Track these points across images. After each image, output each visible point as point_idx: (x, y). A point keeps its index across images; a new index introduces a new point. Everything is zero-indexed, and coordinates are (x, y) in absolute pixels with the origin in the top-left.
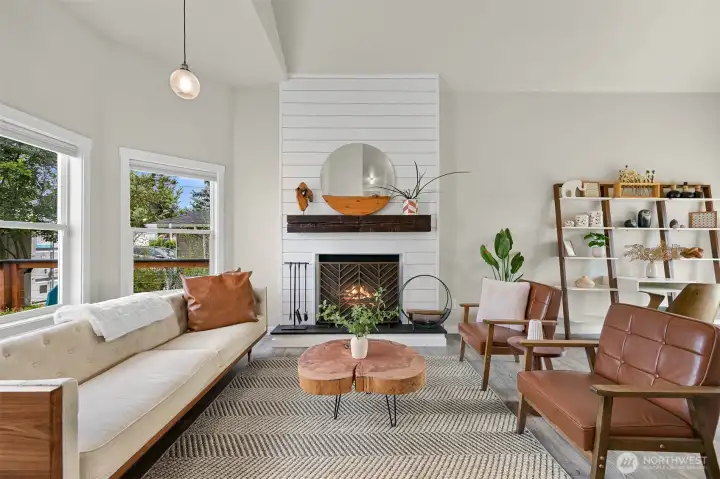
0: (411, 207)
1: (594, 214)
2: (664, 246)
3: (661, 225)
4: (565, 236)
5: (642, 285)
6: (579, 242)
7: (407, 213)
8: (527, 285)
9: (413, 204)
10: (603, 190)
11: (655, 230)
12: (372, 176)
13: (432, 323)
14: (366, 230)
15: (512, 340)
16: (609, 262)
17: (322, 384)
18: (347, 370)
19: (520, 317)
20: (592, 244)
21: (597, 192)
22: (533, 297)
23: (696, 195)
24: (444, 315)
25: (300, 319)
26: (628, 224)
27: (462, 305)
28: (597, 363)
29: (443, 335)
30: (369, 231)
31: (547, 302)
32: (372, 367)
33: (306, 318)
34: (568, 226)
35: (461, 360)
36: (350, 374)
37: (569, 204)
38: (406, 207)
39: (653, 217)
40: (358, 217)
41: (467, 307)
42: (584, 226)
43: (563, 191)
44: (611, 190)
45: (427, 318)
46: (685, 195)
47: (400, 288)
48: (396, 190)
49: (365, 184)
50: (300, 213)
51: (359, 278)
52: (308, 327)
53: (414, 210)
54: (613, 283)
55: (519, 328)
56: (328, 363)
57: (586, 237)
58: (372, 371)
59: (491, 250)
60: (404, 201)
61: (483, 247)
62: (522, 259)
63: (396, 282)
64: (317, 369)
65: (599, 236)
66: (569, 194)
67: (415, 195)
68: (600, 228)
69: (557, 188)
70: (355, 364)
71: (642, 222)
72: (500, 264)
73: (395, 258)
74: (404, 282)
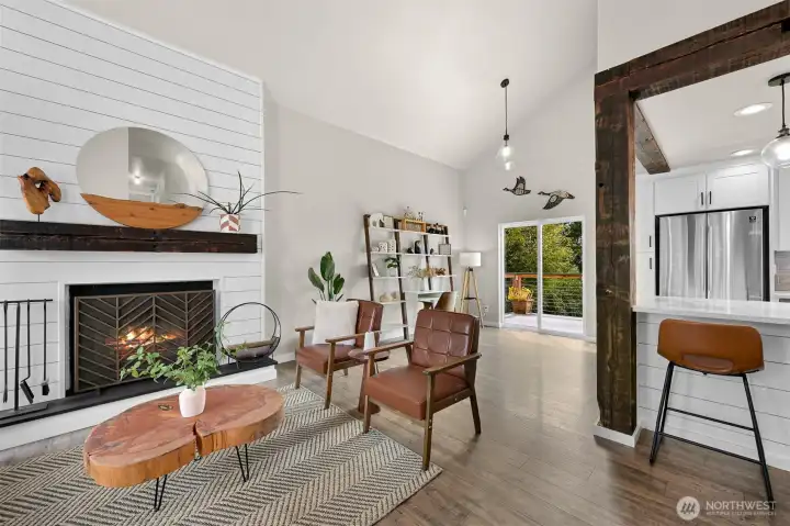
0: (232, 224)
1: (391, 242)
2: (428, 267)
3: (426, 252)
4: (372, 260)
5: (420, 296)
6: (381, 264)
7: (226, 230)
8: (356, 303)
9: (235, 221)
10: (396, 223)
11: (423, 255)
12: (137, 172)
13: (260, 356)
14: (168, 248)
15: (352, 353)
16: (400, 280)
17: (149, 466)
18: (184, 434)
19: (351, 332)
20: (390, 266)
21: (392, 224)
22: (362, 313)
23: (442, 233)
24: (273, 345)
25: (30, 396)
26: (409, 251)
27: (297, 330)
28: (413, 356)
29: (273, 366)
30: (170, 250)
31: (373, 315)
32: (219, 419)
33: (45, 390)
34: (374, 252)
35: (298, 387)
36: (191, 438)
37: (375, 232)
38: (226, 224)
39: (421, 246)
40: (154, 232)
41: (302, 331)
42: (384, 251)
43: (371, 220)
44: (400, 224)
45: (254, 352)
46: (437, 232)
47: (217, 322)
48: (209, 200)
49: (131, 183)
50: (33, 218)
51: (154, 315)
52: (50, 404)
53: (236, 227)
54: (403, 296)
55: (350, 342)
56: (143, 437)
57: (386, 260)
58: (220, 423)
59: (318, 272)
60: (222, 216)
61: (311, 270)
62: (342, 280)
63: (212, 315)
64: (131, 450)
65: (394, 259)
66: (375, 224)
67: (237, 210)
68: (393, 254)
69: (366, 217)
70: (193, 424)
71: (417, 251)
72: (326, 286)
73: (208, 285)
74: (223, 314)
